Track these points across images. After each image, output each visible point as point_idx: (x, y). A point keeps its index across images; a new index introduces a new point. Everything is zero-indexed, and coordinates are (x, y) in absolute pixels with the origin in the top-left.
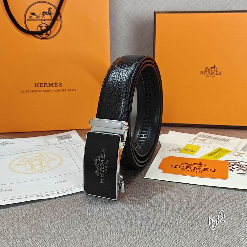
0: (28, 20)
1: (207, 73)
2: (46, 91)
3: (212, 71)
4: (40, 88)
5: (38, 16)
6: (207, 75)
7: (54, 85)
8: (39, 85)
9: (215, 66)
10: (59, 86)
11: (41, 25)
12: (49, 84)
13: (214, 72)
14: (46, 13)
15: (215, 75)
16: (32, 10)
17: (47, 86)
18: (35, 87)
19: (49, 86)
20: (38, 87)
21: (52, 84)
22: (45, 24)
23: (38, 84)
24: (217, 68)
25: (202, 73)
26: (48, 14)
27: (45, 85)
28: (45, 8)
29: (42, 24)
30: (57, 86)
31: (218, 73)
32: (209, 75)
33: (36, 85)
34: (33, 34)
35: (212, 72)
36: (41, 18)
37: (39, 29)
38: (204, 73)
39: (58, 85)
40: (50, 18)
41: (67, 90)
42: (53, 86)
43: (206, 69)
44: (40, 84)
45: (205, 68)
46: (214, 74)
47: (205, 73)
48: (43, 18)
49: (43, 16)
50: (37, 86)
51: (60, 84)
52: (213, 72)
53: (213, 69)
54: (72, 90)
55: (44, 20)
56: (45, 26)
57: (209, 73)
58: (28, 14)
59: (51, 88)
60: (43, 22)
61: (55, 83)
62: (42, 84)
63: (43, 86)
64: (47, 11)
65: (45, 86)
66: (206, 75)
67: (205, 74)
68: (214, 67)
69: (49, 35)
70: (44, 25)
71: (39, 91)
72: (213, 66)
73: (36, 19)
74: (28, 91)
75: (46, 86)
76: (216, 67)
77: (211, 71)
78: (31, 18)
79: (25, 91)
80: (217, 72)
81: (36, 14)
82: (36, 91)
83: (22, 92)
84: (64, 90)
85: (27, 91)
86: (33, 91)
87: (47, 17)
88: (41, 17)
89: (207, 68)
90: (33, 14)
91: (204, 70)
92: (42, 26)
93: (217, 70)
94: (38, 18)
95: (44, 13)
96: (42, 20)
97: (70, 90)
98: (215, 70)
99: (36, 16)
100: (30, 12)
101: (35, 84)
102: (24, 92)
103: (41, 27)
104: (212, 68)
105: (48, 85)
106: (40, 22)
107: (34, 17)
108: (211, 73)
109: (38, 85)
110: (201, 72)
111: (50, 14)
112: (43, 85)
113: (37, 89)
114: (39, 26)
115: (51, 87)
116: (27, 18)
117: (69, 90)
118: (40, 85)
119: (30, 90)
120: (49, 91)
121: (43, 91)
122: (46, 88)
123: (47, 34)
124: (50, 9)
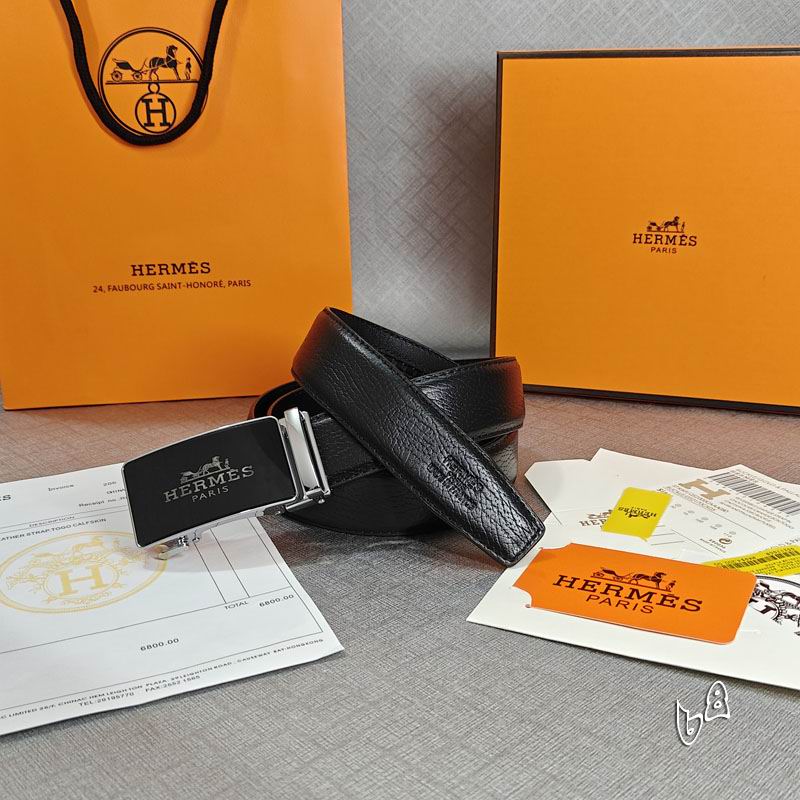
0: (108, 82)
2: (165, 286)
4: (147, 280)
5: (137, 72)
7: (187, 268)
8: (145, 270)
9: (677, 219)
10: (202, 272)
11: (147, 97)
12: (174, 265)
14: (161, 60)
17: (168, 273)
18: (134, 275)
19: (174, 273)
20: (142, 274)
21: (183, 265)
22: (158, 92)
23: (141, 266)
24: (683, 226)
26: (166, 63)
27: (161, 269)
28: (158, 46)
29: (151, 93)
30: (197, 272)
33: (134, 270)
36: (145, 77)
37: (142, 110)
39: (199, 268)
40: (174, 77)
41: (225, 283)
42: (184, 273)
44: (148, 266)
48: (154, 77)
49: (154, 71)
50: (138, 273)
51: (206, 268)
54: (240, 283)
55: (157, 84)
56: (159, 100)
59: (179, 277)
60: (154, 88)
61: (190, 264)
62: (154, 266)
63: (155, 274)
64: (164, 55)
65: (161, 274)
68: (675, 222)
69: (170, 125)
71: (145, 287)
72: (672, 219)
73: (131, 78)
74: (115, 288)
75: (164, 272)
78: (117, 76)
79: (105, 288)
81: (131, 65)
82: (136, 287)
83: (95, 291)
84: (215, 284)
85: (109, 287)
86: (127, 288)
87: (165, 73)
88: (148, 73)
90: (125, 65)
92: (151, 100)
93: (682, 231)
94: (137, 76)
95: (156, 62)
96: (150, 84)
97: (235, 284)
99: (133, 70)
100: (114, 59)
101: (134, 266)
102: (101, 289)
103: (148, 102)
104: (668, 224)
105: (170, 269)
106: (144, 89)
107: (127, 75)
109: (141, 270)
111: (173, 64)
112: (157, 269)
113: (139, 280)
114: (142, 99)
115: (179, 274)
117: (230, 283)
118: (149, 269)
119: (120, 283)
120: (173, 286)
121: (156, 287)
122: (165, 279)
123: (164, 123)
124: (171, 50)
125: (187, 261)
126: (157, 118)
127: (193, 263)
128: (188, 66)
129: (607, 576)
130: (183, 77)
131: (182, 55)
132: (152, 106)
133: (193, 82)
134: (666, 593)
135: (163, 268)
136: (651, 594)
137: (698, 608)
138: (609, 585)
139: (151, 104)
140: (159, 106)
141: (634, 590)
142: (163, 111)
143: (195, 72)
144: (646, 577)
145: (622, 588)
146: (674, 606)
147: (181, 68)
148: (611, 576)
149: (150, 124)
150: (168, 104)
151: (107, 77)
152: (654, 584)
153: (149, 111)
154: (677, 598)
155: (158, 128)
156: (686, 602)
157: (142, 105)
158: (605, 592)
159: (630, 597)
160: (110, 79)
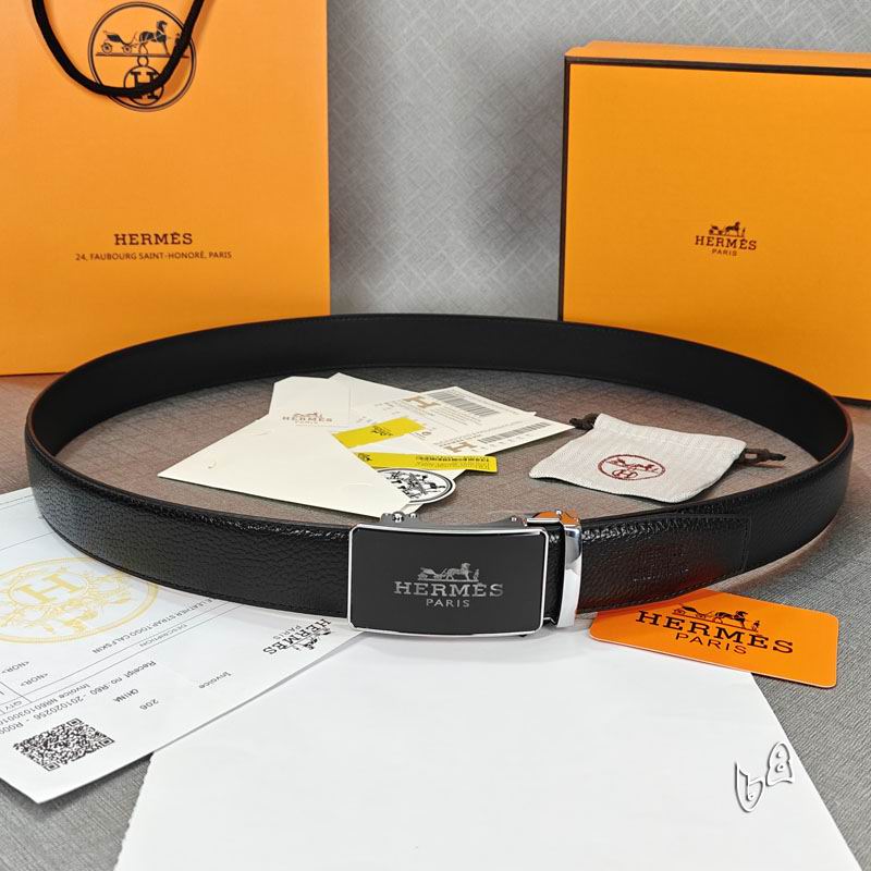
0: (99, 54)
2: (147, 256)
4: (129, 249)
5: (127, 45)
7: (169, 239)
8: (128, 239)
9: (738, 224)
10: (184, 242)
11: (136, 70)
12: (157, 236)
14: (151, 35)
16: (111, 26)
17: (150, 243)
18: (117, 244)
19: (157, 243)
20: (124, 243)
21: (165, 236)
22: (146, 66)
23: (124, 235)
26: (155, 38)
27: (144, 239)
28: (148, 21)
29: (140, 66)
30: (179, 243)
33: (118, 239)
34: (114, 93)
36: (135, 50)
37: (131, 83)
39: (181, 239)
40: (163, 52)
41: (206, 254)
42: (166, 243)
44: (131, 235)
48: (143, 51)
49: (143, 45)
50: (121, 242)
51: (188, 239)
53: (733, 232)
54: (221, 255)
55: (146, 57)
56: (148, 73)
58: (101, 38)
59: (161, 247)
60: (143, 61)
61: (172, 235)
62: (137, 235)
63: (137, 243)
64: (154, 30)
65: (143, 243)
68: (736, 227)
69: (157, 98)
70: (143, 70)
71: (128, 256)
73: (121, 51)
74: (97, 257)
75: (147, 242)
76: (741, 227)
78: (107, 48)
79: (88, 256)
81: (121, 37)
82: (119, 256)
83: (78, 259)
84: (197, 255)
85: (92, 256)
86: (109, 256)
87: (154, 47)
88: (138, 47)
90: (115, 38)
92: (139, 73)
94: (127, 49)
95: (146, 36)
96: (139, 57)
97: (216, 255)
98: (738, 236)
99: (123, 43)
100: (105, 32)
101: (117, 235)
102: (83, 257)
103: (136, 75)
104: (729, 229)
105: (153, 239)
106: (133, 62)
107: (117, 47)
109: (124, 239)
111: (163, 39)
112: (140, 239)
113: (121, 249)
114: (131, 72)
115: (162, 244)
116: (97, 48)
117: (211, 254)
118: (132, 239)
119: (102, 251)
120: (156, 256)
121: (138, 257)
122: (148, 249)
123: (152, 96)
124: (161, 25)
125: (169, 232)
127: (175, 234)
128: (177, 40)
129: (688, 613)
131: (171, 29)
132: (141, 79)
134: (754, 633)
135: (146, 238)
136: (739, 634)
137: (791, 651)
138: (694, 624)
139: (139, 77)
140: (147, 79)
141: (721, 630)
144: (729, 616)
145: (708, 627)
146: (765, 647)
148: (693, 614)
152: (738, 623)
154: (767, 639)
156: (777, 642)
157: (131, 78)
158: (692, 631)
159: (719, 636)
160: (100, 51)
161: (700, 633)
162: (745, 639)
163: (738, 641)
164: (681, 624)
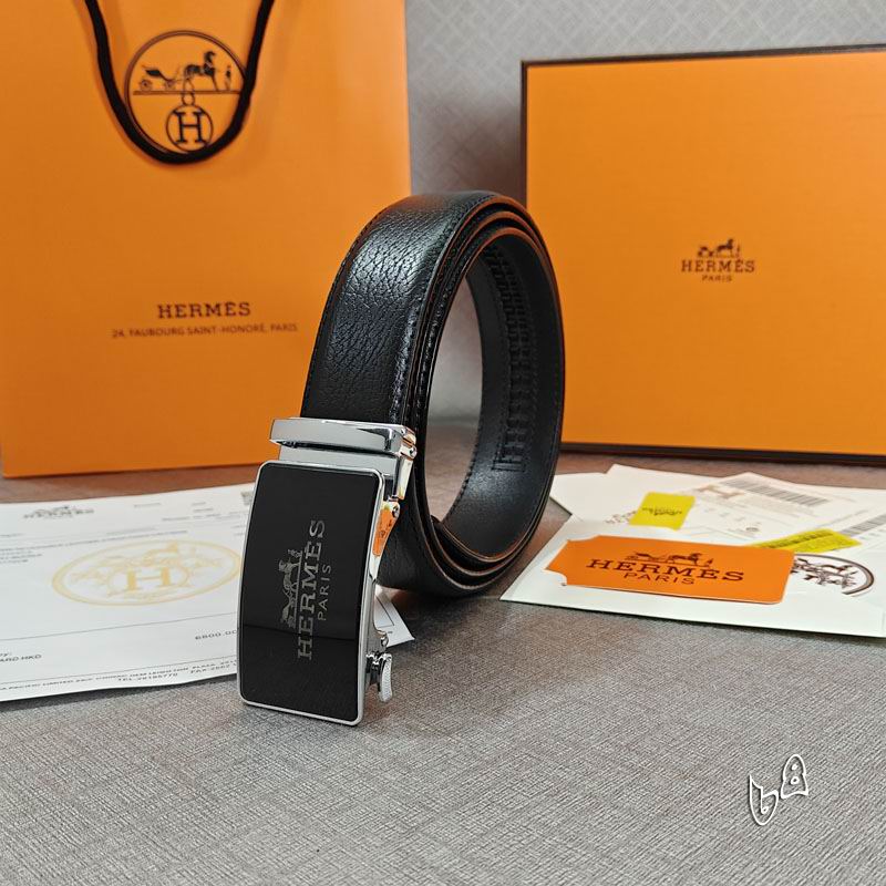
0: (136, 93)
1: (704, 266)
3: (721, 258)
5: (170, 80)
6: (704, 273)
9: (731, 241)
11: (180, 111)
13: (729, 263)
14: (197, 68)
15: (732, 273)
16: (149, 59)
22: (193, 104)
24: (738, 250)
25: (686, 266)
26: (202, 71)
28: (194, 52)
29: (185, 104)
31: (744, 266)
32: (711, 273)
35: (722, 263)
37: (174, 125)
38: (694, 266)
40: (212, 87)
43: (700, 254)
45: (698, 249)
46: (729, 270)
47: (698, 266)
48: (188, 87)
49: (189, 80)
52: (725, 261)
53: (725, 252)
55: (192, 94)
56: (195, 113)
57: (711, 265)
58: (139, 74)
60: (188, 99)
64: (200, 61)
66: (700, 275)
67: (697, 270)
68: (729, 246)
69: (206, 142)
70: (189, 110)
72: (725, 242)
73: (162, 88)
76: (735, 244)
77: (717, 260)
78: (146, 85)
79: (126, 333)
80: (739, 261)
81: (163, 72)
83: (115, 336)
87: (201, 82)
88: (182, 83)
89: (705, 249)
90: (155, 73)
91: (694, 257)
92: (183, 113)
93: (738, 255)
94: (170, 86)
95: (192, 69)
96: (183, 94)
98: (732, 256)
99: (164, 79)
100: (143, 66)
103: (180, 115)
104: (721, 248)
106: (176, 100)
107: (157, 83)
108: (718, 266)
110: (684, 262)
111: (211, 72)
114: (175, 112)
123: (200, 140)
124: (209, 56)
126: (191, 134)
128: (228, 74)
129: (640, 558)
130: (221, 86)
131: (221, 61)
132: (186, 120)
133: (234, 92)
134: (706, 569)
136: (690, 570)
139: (184, 118)
140: (193, 120)
141: (671, 568)
142: (198, 126)
143: (236, 82)
144: (683, 557)
145: (659, 567)
146: (715, 578)
147: (220, 77)
148: (646, 558)
149: (183, 140)
150: (204, 119)
151: (134, 85)
152: (691, 562)
153: (182, 126)
154: (716, 572)
155: (192, 146)
157: (174, 120)
158: (642, 570)
159: (669, 573)
160: (138, 89)
161: (649, 572)
162: (696, 572)
163: (688, 575)
164: (632, 566)
